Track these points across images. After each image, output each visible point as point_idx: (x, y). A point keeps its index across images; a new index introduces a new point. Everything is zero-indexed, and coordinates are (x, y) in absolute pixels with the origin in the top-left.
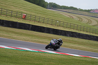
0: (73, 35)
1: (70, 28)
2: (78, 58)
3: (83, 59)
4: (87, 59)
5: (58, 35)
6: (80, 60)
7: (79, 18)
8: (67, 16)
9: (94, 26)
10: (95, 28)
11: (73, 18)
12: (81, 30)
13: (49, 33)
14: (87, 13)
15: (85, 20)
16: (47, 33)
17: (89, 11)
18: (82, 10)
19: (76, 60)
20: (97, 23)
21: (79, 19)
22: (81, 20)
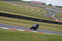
0: (19, 17)
1: (18, 13)
2: (22, 32)
3: (26, 32)
4: (28, 33)
5: (10, 17)
6: (24, 33)
7: (23, 6)
8: (15, 5)
9: (33, 11)
10: (33, 13)
11: (19, 7)
12: (24, 14)
13: (4, 16)
14: (28, 3)
15: (27, 8)
16: (3, 16)
17: (29, 2)
18: (25, 2)
19: (22, 33)
20: (34, 10)
21: (23, 8)
22: (24, 8)
